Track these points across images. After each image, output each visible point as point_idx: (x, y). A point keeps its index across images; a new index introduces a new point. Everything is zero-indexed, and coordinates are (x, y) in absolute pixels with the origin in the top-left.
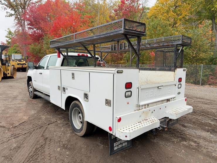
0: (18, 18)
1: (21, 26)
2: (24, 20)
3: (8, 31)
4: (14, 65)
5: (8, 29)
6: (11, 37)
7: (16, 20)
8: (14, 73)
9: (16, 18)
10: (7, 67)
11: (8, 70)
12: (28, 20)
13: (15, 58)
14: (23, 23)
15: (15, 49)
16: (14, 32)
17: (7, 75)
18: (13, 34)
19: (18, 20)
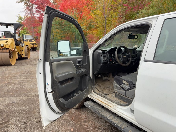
0: (27, 4)
1: (30, 11)
2: (32, 5)
3: (19, 17)
4: (28, 46)
5: (19, 15)
6: (21, 22)
7: (25, 6)
8: (28, 54)
9: (25, 3)
10: (21, 47)
11: (23, 51)
12: (36, 3)
13: (26, 39)
14: (31, 8)
15: (25, 31)
16: (23, 18)
17: (21, 56)
18: (23, 19)
19: (27, 5)
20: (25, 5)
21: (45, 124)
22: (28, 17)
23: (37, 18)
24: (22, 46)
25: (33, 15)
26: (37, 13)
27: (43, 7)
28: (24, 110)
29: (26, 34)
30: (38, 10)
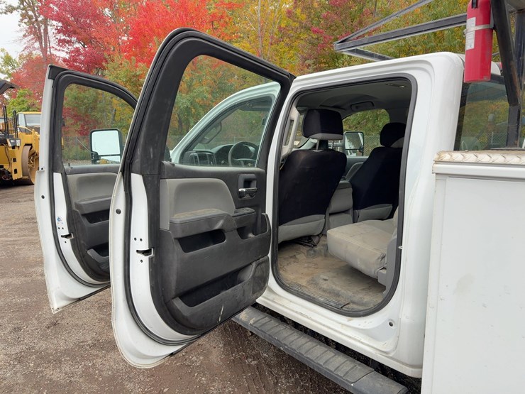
0: (30, 18)
1: (39, 38)
2: (45, 22)
3: (3, 56)
4: (31, 145)
5: (3, 50)
6: (11, 72)
7: (23, 24)
8: (31, 169)
9: (24, 16)
10: (11, 149)
11: (15, 160)
12: (58, 18)
13: (28, 124)
14: (42, 31)
15: (23, 101)
16: (17, 60)
17: (11, 176)
18: (16, 63)
19: (30, 22)
20: (22, 20)
21: (56, 304)
22: (34, 57)
23: (61, 61)
24: (13, 147)
25: (48, 53)
26: (61, 46)
27: (78, 31)
28: (16, 304)
29: (28, 110)
30: (63, 37)
